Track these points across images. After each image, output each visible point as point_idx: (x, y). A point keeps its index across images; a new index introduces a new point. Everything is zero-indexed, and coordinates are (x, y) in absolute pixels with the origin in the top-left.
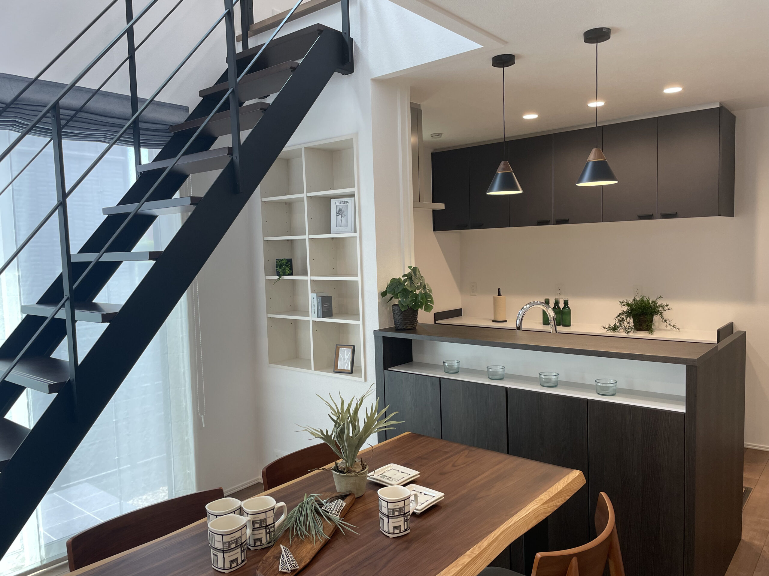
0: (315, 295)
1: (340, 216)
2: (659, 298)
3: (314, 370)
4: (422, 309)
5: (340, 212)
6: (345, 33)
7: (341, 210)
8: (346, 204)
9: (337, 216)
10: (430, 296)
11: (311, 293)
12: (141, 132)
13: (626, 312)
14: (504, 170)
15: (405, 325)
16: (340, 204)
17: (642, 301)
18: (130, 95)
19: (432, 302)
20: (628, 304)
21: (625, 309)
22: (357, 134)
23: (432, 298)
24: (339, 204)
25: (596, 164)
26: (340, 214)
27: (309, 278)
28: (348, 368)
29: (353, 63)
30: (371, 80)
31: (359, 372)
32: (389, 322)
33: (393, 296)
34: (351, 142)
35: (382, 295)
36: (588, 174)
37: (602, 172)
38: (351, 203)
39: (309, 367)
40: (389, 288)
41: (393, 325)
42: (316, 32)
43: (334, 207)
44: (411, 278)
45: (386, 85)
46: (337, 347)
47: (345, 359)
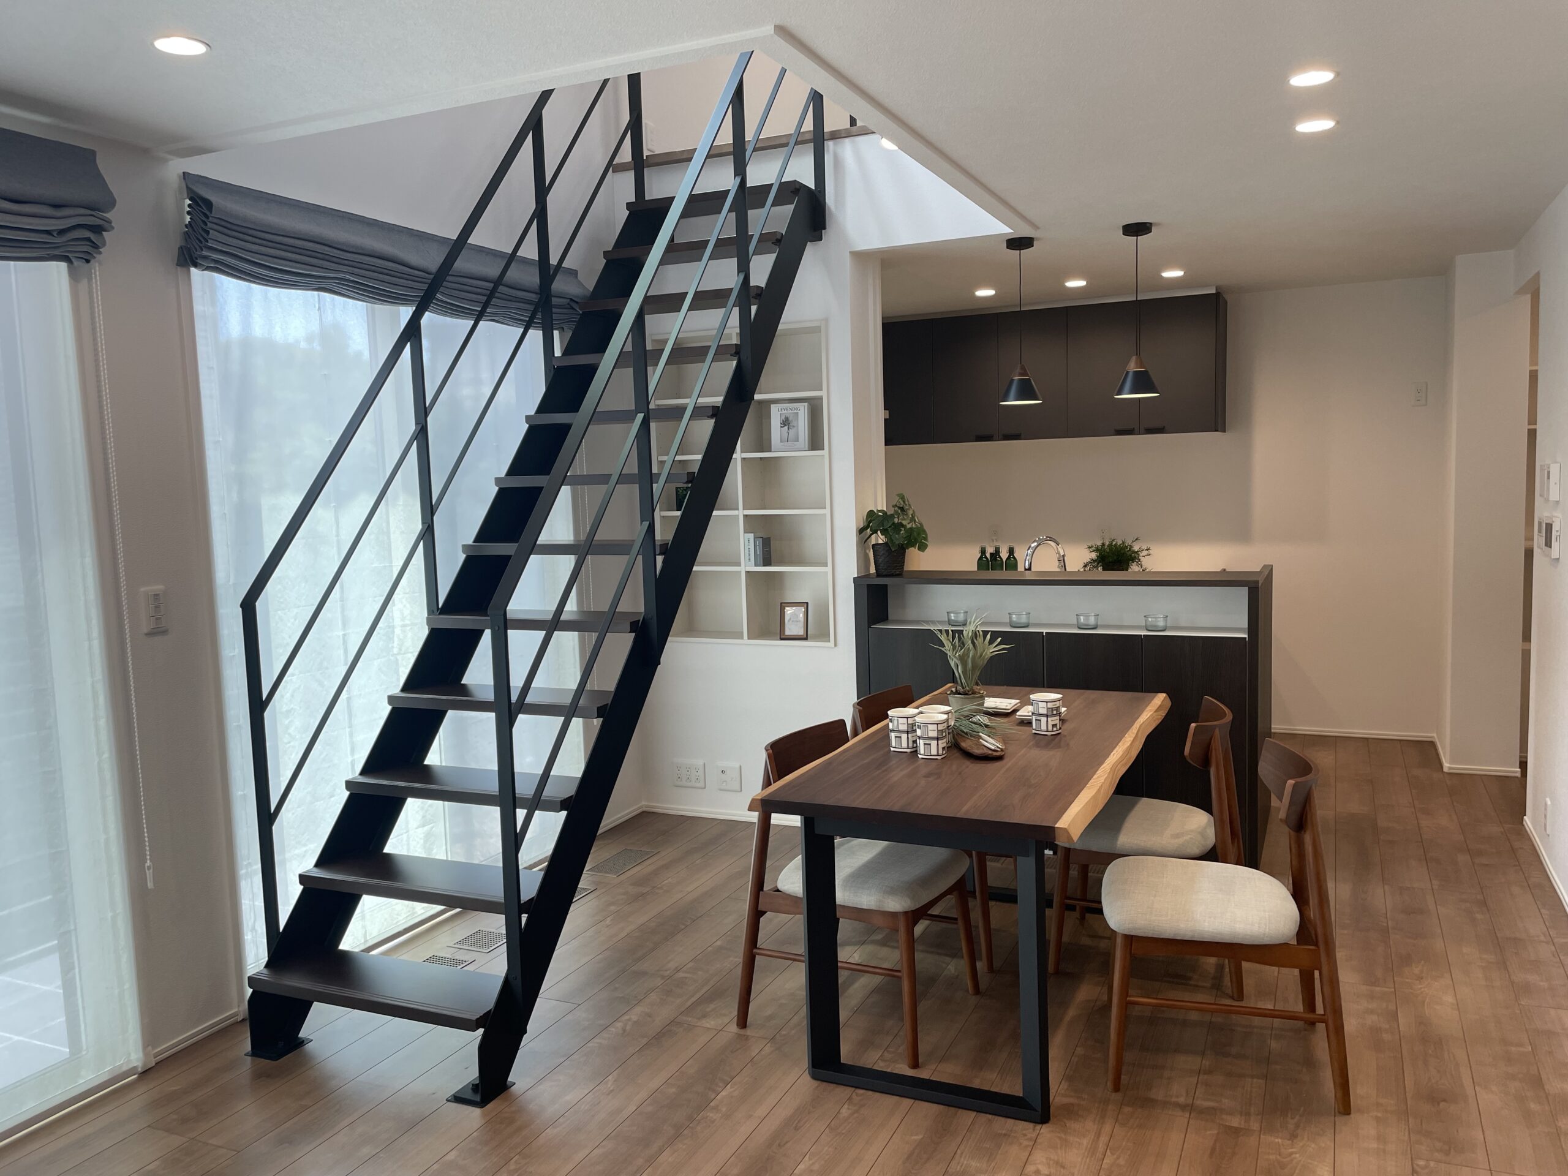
0: (751, 536)
1: (786, 427)
2: (1137, 539)
3: (748, 639)
4: (915, 548)
5: (786, 422)
6: (820, 192)
7: (787, 419)
8: (795, 411)
9: (781, 427)
10: (924, 531)
11: (745, 533)
12: (554, 310)
13: (1094, 561)
14: (1021, 374)
15: (893, 569)
16: (786, 411)
17: (1110, 545)
18: (537, 259)
19: (926, 539)
20: (1097, 550)
21: (1094, 555)
22: (826, 320)
23: (926, 535)
24: (784, 412)
25: (1137, 374)
26: (785, 425)
27: (741, 513)
28: (801, 632)
29: (825, 228)
30: (850, 252)
31: (823, 634)
32: (867, 567)
33: (875, 532)
34: (816, 330)
35: (861, 531)
36: (1128, 385)
37: (1143, 382)
38: (803, 410)
39: (740, 636)
40: (872, 522)
41: (873, 570)
42: (790, 191)
43: (776, 415)
44: (902, 509)
45: (861, 258)
46: (783, 606)
47: (794, 619)
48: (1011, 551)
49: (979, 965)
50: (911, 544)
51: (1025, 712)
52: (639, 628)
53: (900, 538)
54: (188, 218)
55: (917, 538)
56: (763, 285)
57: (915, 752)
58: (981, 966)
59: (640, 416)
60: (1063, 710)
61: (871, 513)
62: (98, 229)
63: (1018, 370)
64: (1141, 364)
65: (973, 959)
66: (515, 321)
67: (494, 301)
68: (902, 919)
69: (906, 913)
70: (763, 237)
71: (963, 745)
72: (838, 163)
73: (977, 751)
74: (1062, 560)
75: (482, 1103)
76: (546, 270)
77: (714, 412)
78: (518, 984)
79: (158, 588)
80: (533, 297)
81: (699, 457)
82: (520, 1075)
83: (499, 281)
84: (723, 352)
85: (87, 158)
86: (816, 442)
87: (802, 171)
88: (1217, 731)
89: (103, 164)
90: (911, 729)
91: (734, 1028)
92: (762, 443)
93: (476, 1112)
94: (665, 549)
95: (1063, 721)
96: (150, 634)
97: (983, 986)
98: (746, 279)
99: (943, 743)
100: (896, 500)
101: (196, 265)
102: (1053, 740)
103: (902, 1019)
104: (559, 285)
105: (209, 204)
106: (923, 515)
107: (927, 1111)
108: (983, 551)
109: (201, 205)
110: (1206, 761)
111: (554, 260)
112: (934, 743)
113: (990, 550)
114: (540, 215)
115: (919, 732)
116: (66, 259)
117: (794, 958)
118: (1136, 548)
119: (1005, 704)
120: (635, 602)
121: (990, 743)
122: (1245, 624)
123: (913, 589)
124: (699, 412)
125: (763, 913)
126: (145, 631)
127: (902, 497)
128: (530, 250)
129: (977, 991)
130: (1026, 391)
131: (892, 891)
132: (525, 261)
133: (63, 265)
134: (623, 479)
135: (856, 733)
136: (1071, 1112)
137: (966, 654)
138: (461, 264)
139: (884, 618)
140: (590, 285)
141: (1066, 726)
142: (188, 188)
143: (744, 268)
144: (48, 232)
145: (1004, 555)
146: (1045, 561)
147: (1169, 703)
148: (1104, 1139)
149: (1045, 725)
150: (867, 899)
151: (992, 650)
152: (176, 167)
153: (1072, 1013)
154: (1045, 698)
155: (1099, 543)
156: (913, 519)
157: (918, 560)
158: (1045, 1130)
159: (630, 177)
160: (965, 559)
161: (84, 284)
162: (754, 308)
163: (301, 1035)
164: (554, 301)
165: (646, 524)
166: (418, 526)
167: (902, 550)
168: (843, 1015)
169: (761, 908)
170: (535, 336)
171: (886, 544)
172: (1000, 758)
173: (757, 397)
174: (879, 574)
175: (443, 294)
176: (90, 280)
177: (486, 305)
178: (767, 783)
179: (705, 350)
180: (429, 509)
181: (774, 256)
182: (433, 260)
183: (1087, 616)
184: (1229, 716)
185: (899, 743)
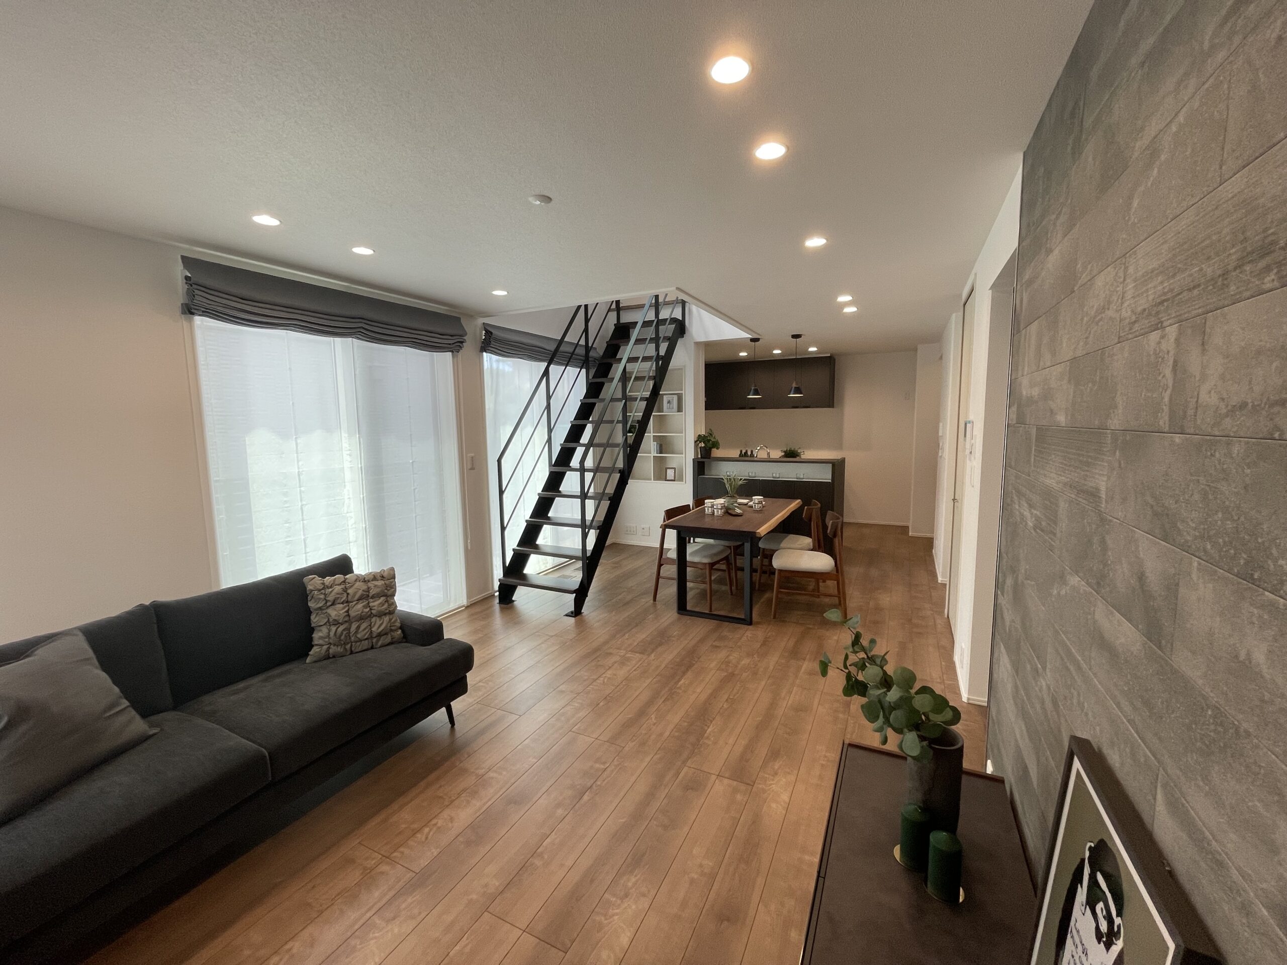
0: (656, 443)
1: (669, 404)
3: (654, 481)
4: (715, 448)
5: (669, 402)
6: (683, 321)
8: (673, 398)
9: (667, 404)
11: (653, 442)
12: (590, 363)
14: (754, 387)
15: (707, 456)
17: (790, 450)
18: (585, 345)
20: (784, 452)
21: (783, 454)
22: (685, 366)
23: (719, 444)
24: (669, 398)
25: (796, 387)
27: (652, 434)
28: (673, 479)
29: (685, 333)
30: (694, 342)
31: (681, 479)
32: (698, 455)
33: (700, 442)
34: (682, 369)
35: (696, 442)
36: (792, 392)
37: (798, 390)
38: (675, 397)
39: (651, 480)
40: (700, 439)
41: (699, 456)
42: (674, 320)
43: (665, 399)
44: (711, 434)
45: (697, 344)
46: (666, 469)
47: (670, 474)
48: (752, 452)
49: (733, 588)
50: (713, 447)
51: (751, 503)
52: (621, 472)
53: (709, 445)
54: (484, 337)
55: (716, 445)
56: (663, 355)
57: (713, 514)
58: (734, 588)
59: (624, 401)
60: (764, 503)
61: (699, 435)
62: (462, 342)
63: (753, 385)
64: (797, 384)
65: (731, 585)
66: (577, 367)
67: (571, 360)
68: (707, 566)
69: (709, 564)
70: (664, 338)
71: (729, 512)
72: (690, 310)
73: (734, 513)
74: (768, 454)
75: (575, 617)
76: (587, 348)
77: (646, 399)
78: (586, 582)
79: (473, 455)
80: (583, 358)
81: (642, 414)
82: (585, 610)
83: (573, 353)
84: (650, 378)
85: (458, 319)
86: (680, 409)
87: (677, 314)
88: (814, 510)
89: (462, 321)
90: (712, 506)
91: (652, 601)
92: (660, 410)
93: (573, 618)
94: (630, 446)
95: (763, 507)
96: (470, 469)
97: (734, 593)
98: (658, 354)
99: (722, 511)
100: (708, 431)
101: (486, 352)
102: (759, 511)
103: (707, 600)
104: (592, 354)
105: (491, 333)
106: (718, 436)
107: (714, 623)
108: (741, 451)
109: (489, 333)
110: (810, 520)
111: (590, 345)
112: (720, 510)
113: (744, 451)
114: (586, 331)
115: (715, 507)
116: (452, 352)
117: (672, 579)
118: (799, 451)
119: (745, 501)
120: (620, 464)
121: (738, 511)
122: (830, 477)
123: (714, 464)
124: (642, 399)
125: (663, 565)
126: (469, 468)
127: (710, 429)
128: (582, 342)
129: (732, 594)
130: (756, 393)
131: (705, 557)
132: (581, 346)
133: (451, 353)
134: (618, 422)
135: (693, 509)
136: (758, 623)
137: (732, 483)
138: (562, 348)
139: (704, 474)
140: (601, 354)
141: (764, 508)
142: (485, 328)
143: (657, 349)
144: (450, 344)
145: (749, 453)
146: (762, 455)
147: (801, 503)
148: (769, 629)
149: (757, 507)
150: (696, 559)
151: (741, 482)
152: (481, 321)
153: (762, 600)
154: (757, 498)
155: (785, 449)
156: (715, 438)
157: (716, 453)
158: (750, 627)
159: (615, 313)
160: (735, 453)
161: (455, 359)
162: (660, 362)
163: (513, 599)
164: (590, 359)
165: (625, 437)
166: (546, 437)
167: (710, 449)
168: (688, 598)
169: (662, 563)
170: (584, 371)
171: (704, 447)
172: (741, 516)
173: (661, 393)
174: (701, 458)
175: (557, 359)
176: (457, 357)
177: (568, 363)
178: (664, 521)
179: (644, 377)
180: (550, 430)
181: (668, 343)
182: (552, 347)
183: (776, 474)
184: (819, 505)
185: (708, 511)
